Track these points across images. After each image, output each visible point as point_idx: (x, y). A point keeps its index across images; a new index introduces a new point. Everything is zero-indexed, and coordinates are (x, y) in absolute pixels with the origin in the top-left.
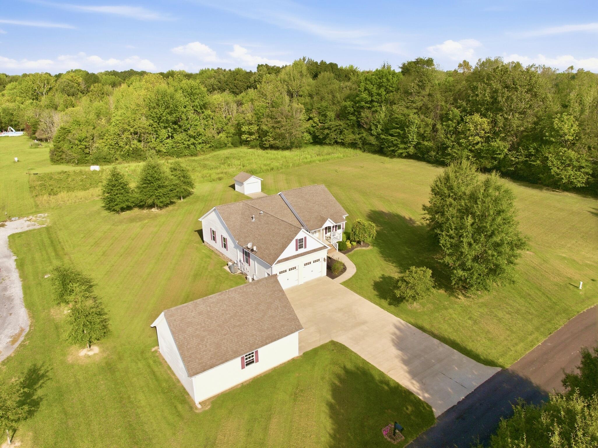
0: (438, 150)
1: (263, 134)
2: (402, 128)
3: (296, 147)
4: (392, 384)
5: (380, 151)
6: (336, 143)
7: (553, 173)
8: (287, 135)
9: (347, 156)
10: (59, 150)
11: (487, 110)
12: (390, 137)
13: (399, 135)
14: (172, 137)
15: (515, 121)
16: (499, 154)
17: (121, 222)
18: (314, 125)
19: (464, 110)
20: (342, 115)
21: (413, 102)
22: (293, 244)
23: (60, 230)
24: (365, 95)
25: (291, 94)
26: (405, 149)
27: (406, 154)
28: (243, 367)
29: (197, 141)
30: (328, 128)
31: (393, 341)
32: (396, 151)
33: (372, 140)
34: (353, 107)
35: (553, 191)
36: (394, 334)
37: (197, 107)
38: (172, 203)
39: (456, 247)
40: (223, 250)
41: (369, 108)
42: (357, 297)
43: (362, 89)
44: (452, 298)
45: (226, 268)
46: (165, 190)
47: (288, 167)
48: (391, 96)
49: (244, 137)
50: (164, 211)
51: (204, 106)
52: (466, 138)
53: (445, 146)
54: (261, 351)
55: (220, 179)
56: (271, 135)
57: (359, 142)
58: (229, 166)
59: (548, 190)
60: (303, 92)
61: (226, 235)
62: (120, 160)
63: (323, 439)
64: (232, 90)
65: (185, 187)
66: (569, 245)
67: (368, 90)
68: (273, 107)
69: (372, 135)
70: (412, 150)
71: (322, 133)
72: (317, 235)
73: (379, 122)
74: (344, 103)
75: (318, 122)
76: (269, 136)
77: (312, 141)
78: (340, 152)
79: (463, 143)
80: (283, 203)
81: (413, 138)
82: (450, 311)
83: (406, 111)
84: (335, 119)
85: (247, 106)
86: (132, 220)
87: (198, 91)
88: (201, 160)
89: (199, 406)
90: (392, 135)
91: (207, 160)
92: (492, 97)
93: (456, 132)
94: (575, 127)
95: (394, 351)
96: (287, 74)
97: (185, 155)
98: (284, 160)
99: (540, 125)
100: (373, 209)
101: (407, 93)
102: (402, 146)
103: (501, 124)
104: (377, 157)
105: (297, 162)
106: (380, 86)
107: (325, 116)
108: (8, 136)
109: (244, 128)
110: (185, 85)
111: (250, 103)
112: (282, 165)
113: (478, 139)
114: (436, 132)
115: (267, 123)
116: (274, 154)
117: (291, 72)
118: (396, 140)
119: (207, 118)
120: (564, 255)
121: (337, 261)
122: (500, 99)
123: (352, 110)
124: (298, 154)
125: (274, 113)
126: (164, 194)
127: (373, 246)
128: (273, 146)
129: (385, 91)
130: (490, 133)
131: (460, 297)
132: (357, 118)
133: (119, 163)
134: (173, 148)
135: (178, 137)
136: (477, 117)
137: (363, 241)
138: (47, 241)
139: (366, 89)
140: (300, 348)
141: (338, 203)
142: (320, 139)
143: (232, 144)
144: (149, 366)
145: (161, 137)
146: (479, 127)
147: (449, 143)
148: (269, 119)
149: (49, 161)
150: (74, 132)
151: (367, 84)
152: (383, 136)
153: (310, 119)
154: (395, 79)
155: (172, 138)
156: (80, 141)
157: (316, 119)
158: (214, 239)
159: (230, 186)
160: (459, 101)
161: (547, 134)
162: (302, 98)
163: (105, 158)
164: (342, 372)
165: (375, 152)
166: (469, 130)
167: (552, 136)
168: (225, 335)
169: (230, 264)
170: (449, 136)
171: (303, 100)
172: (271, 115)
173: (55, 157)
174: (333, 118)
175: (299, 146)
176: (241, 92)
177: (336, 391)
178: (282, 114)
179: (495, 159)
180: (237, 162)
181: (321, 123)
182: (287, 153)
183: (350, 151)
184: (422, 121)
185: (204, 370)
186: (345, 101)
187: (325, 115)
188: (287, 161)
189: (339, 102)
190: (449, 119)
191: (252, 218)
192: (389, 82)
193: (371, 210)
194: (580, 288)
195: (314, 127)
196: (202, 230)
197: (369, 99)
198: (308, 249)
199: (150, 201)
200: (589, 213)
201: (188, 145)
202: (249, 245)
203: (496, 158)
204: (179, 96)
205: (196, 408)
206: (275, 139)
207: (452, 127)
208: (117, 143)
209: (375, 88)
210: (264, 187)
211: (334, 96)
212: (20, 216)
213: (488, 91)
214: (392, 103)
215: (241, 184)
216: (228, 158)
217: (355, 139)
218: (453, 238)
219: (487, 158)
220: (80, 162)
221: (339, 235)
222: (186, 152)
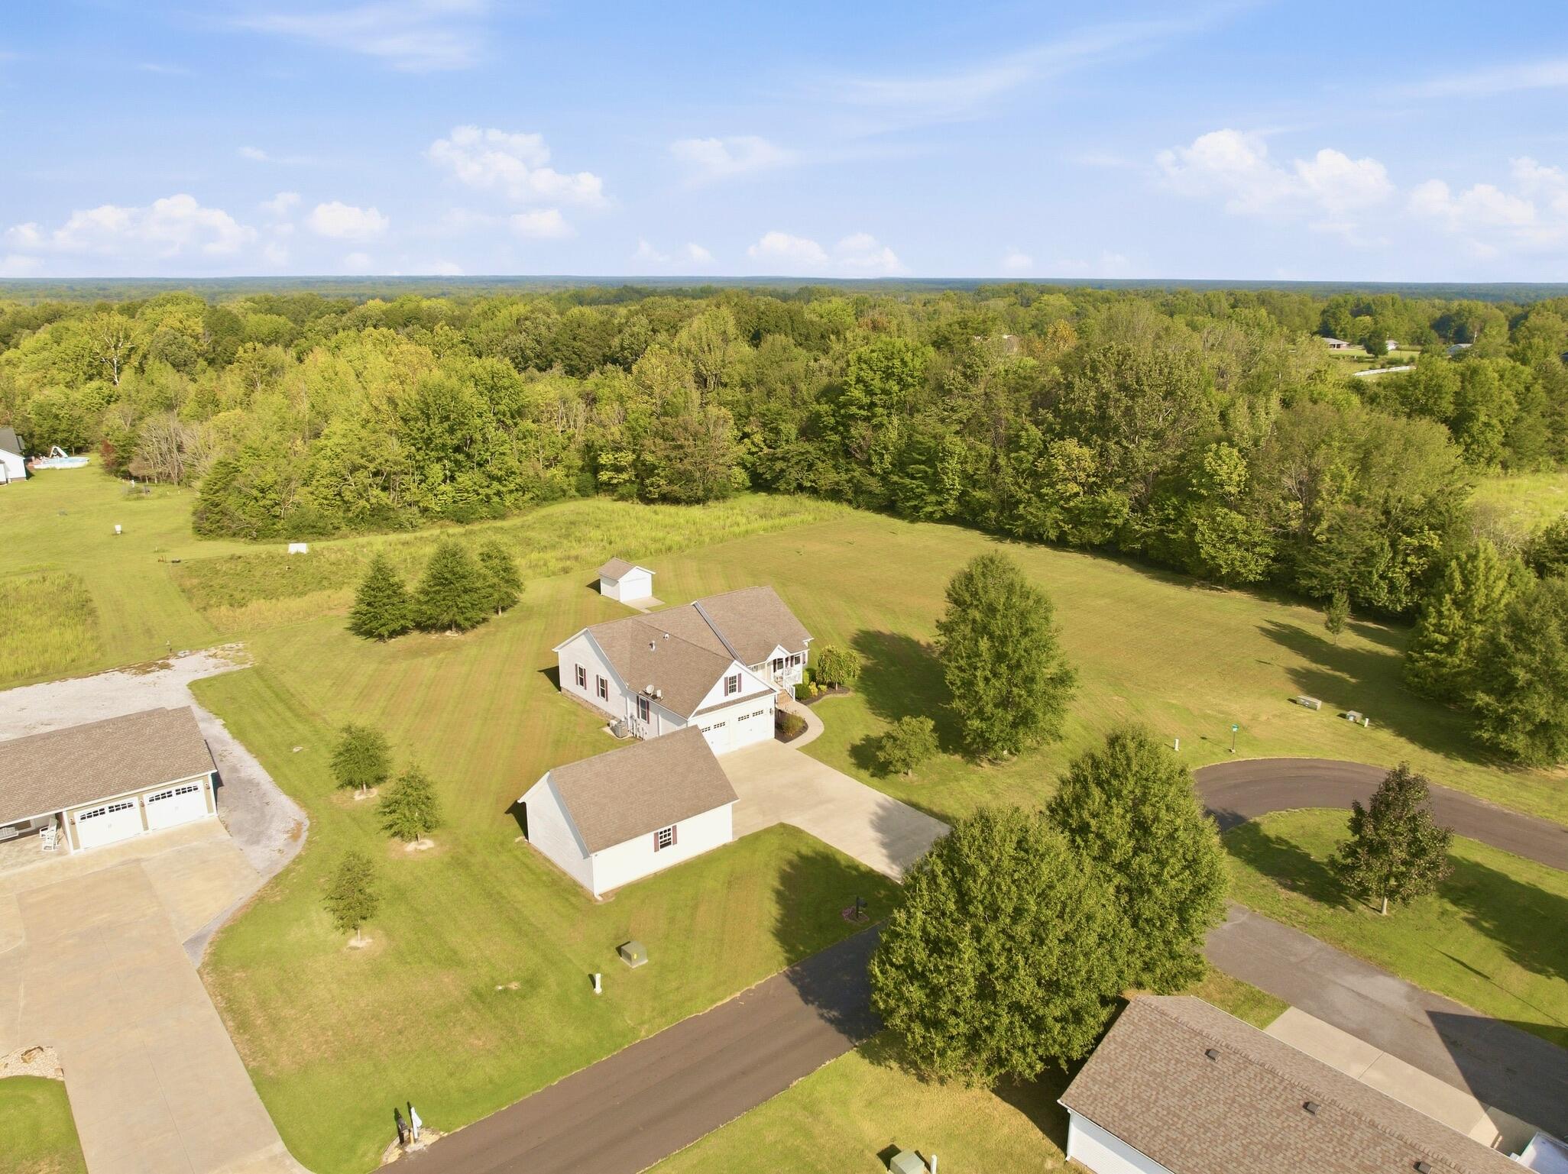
0: (1004, 508)
1: (643, 471)
2: (930, 462)
3: (717, 498)
4: (862, 869)
5: (890, 507)
6: (801, 488)
7: (1203, 556)
8: (698, 474)
9: (822, 519)
10: (216, 510)
11: (1092, 430)
12: (907, 481)
13: (925, 478)
14: (453, 479)
15: (1142, 452)
16: (1115, 517)
17: (394, 657)
18: (754, 450)
19: (1050, 430)
20: (811, 430)
21: (952, 409)
22: (720, 685)
23: (283, 672)
24: (857, 393)
25: (702, 381)
26: (940, 503)
27: (942, 514)
28: (656, 850)
29: (505, 486)
30: (783, 459)
31: (872, 822)
32: (922, 508)
33: (874, 485)
34: (833, 416)
35: (1211, 589)
36: (876, 814)
37: (504, 416)
38: (485, 620)
39: (969, 684)
40: (600, 702)
41: (867, 419)
42: (822, 767)
43: (852, 380)
44: (971, 766)
45: (607, 730)
46: (476, 596)
47: (702, 543)
48: (909, 395)
49: (604, 476)
50: (470, 636)
51: (519, 413)
52: (1052, 485)
53: (1014, 500)
54: (681, 826)
55: (566, 571)
56: (662, 474)
57: (847, 488)
58: (579, 541)
59: (1202, 586)
60: (729, 376)
61: (605, 675)
62: (345, 529)
63: (766, 923)
64: (568, 362)
65: (509, 590)
66: (1191, 686)
67: (864, 383)
68: (666, 414)
69: (873, 474)
70: (952, 506)
71: (770, 468)
72: (759, 673)
73: (886, 448)
74: (816, 407)
75: (762, 445)
76: (658, 475)
77: (748, 484)
78: (808, 511)
79: (1047, 495)
80: (700, 621)
81: (953, 482)
82: (963, 783)
83: (940, 429)
84: (797, 439)
85: (608, 411)
86: (414, 653)
87: (506, 382)
88: (516, 528)
89: (600, 898)
90: (913, 478)
91: (530, 527)
92: (1098, 407)
93: (1034, 474)
94: (1241, 469)
95: (872, 834)
96: (694, 338)
97: (482, 518)
98: (693, 529)
99: (1188, 461)
100: (864, 628)
101: (941, 389)
102: (933, 498)
103: (1115, 460)
104: (883, 519)
105: (720, 533)
106: (888, 375)
107: (777, 431)
108: (54, 469)
109: (605, 459)
110: (480, 370)
111: (616, 405)
112: (690, 540)
113: (1074, 488)
114: (997, 473)
115: (653, 448)
116: (670, 515)
117: (703, 333)
118: (921, 486)
119: (525, 437)
120: (1174, 702)
121: (793, 717)
122: (1111, 411)
123: (832, 421)
124: (721, 513)
125: (669, 429)
126: (472, 604)
127: (856, 691)
128: (668, 495)
129: (898, 383)
130: (1097, 476)
131: (983, 764)
132: (844, 438)
133: (344, 537)
134: (454, 502)
135: (463, 479)
136: (1071, 446)
137: (839, 684)
138: (268, 694)
139: (859, 380)
140: (734, 833)
141: (796, 619)
142: (766, 479)
143: (578, 490)
144: (517, 859)
145: (431, 480)
146: (1075, 465)
147: (1021, 495)
148: (658, 441)
149: (190, 531)
150: (247, 471)
151: (862, 369)
152: (895, 478)
153: (746, 435)
154: (917, 363)
155: (452, 481)
156: (262, 491)
157: (758, 438)
158: (582, 682)
159: (589, 586)
160: (1040, 410)
161: (1194, 481)
162: (728, 390)
163: (314, 527)
164: (795, 859)
165: (880, 509)
166: (1057, 470)
167: (1201, 485)
168: (632, 803)
169: (614, 723)
170: (1021, 481)
171: (728, 395)
172: (664, 431)
173: (207, 525)
174: (793, 437)
175: (722, 497)
176: (591, 369)
177: (785, 878)
178: (686, 429)
179: (1108, 526)
180: (596, 534)
181: (770, 447)
182: (696, 512)
183: (830, 506)
184: (970, 449)
185: (608, 846)
186: (819, 403)
187: (776, 428)
188: (697, 531)
189: (804, 403)
190: (1022, 448)
191: (651, 645)
192: (906, 366)
193: (862, 631)
194: (1177, 749)
195: (753, 454)
196: (557, 668)
197: (866, 400)
198: (744, 693)
199: (446, 618)
200: (1257, 630)
201: (487, 496)
202: (649, 689)
203: (1110, 524)
204: (469, 393)
205: (596, 901)
206: (671, 482)
207: (1028, 461)
208: (339, 494)
209: (878, 377)
210: (657, 587)
211: (794, 389)
212: (194, 649)
213: (1093, 393)
214: (913, 410)
215: (614, 581)
216: (573, 523)
217: (837, 483)
218: (964, 671)
219: (1092, 526)
220: (260, 535)
221: (796, 674)
222: (484, 510)
